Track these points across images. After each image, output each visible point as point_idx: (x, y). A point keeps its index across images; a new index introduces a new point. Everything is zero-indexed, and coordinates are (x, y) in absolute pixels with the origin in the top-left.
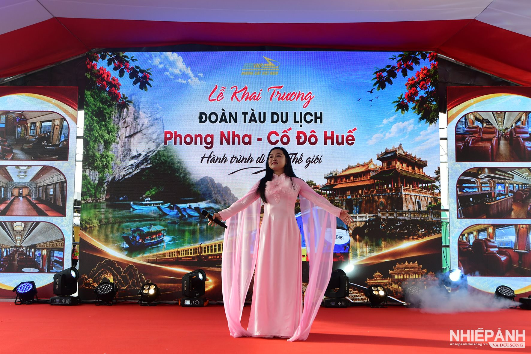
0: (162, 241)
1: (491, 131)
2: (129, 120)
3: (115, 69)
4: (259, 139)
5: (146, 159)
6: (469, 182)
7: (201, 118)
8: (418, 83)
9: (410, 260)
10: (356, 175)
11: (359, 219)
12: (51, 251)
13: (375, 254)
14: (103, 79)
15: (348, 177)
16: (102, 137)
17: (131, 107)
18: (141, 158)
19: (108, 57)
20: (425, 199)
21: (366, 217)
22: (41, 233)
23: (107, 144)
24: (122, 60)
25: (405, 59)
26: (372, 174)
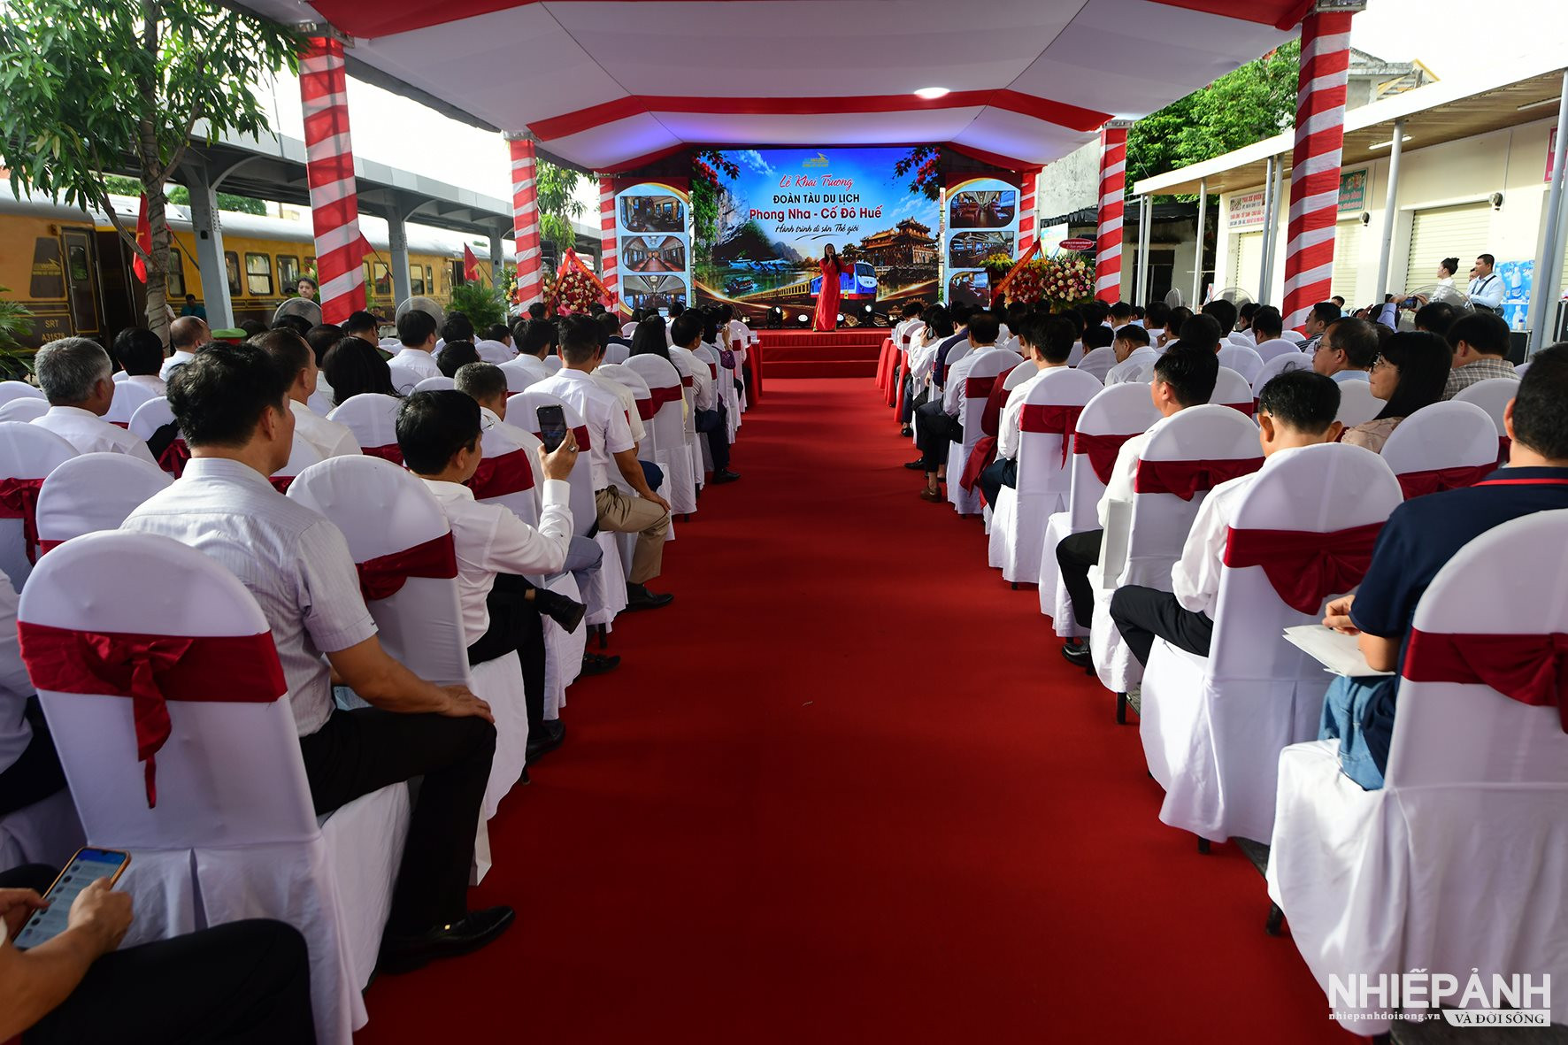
0: (752, 287)
1: (975, 206)
2: (725, 201)
3: (713, 164)
4: (816, 215)
5: (738, 229)
6: (959, 242)
7: (775, 199)
8: (926, 171)
9: (916, 297)
10: (881, 239)
11: (883, 270)
12: (677, 295)
13: (894, 293)
14: (705, 172)
15: (876, 240)
16: (707, 214)
17: (726, 192)
18: (734, 229)
19: (707, 155)
20: (928, 254)
21: (889, 268)
22: (669, 283)
23: (711, 220)
24: (717, 157)
25: (917, 153)
26: (892, 238)
